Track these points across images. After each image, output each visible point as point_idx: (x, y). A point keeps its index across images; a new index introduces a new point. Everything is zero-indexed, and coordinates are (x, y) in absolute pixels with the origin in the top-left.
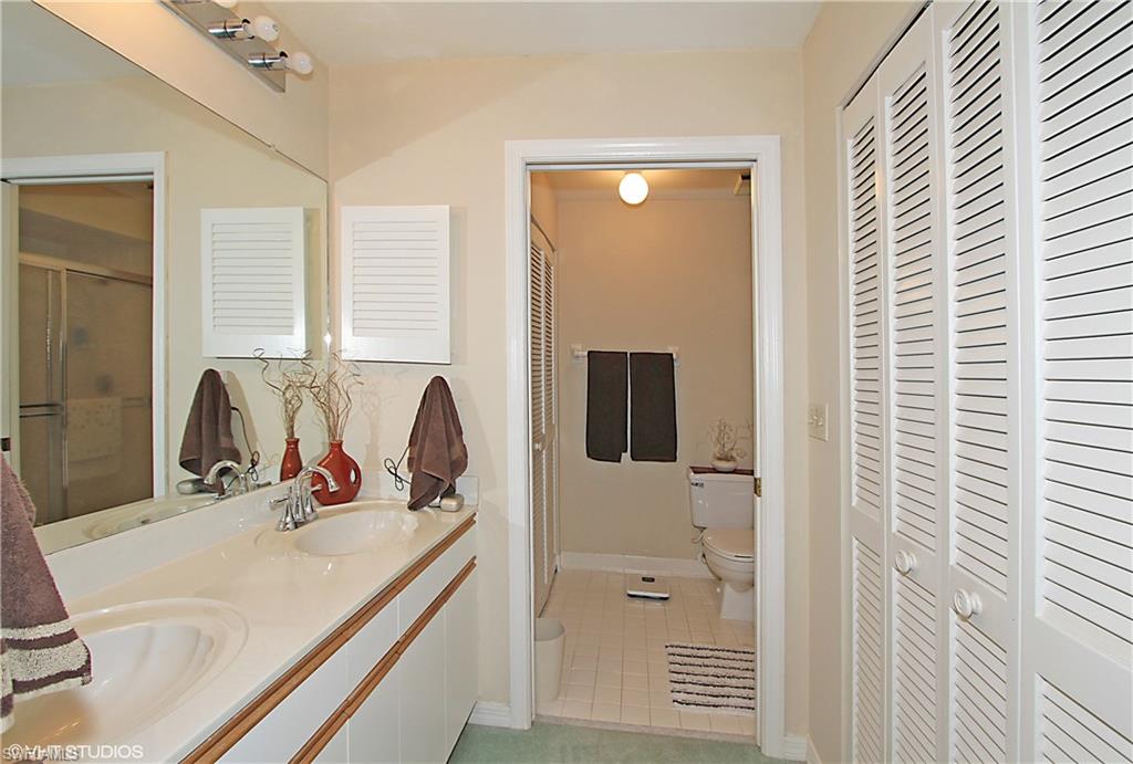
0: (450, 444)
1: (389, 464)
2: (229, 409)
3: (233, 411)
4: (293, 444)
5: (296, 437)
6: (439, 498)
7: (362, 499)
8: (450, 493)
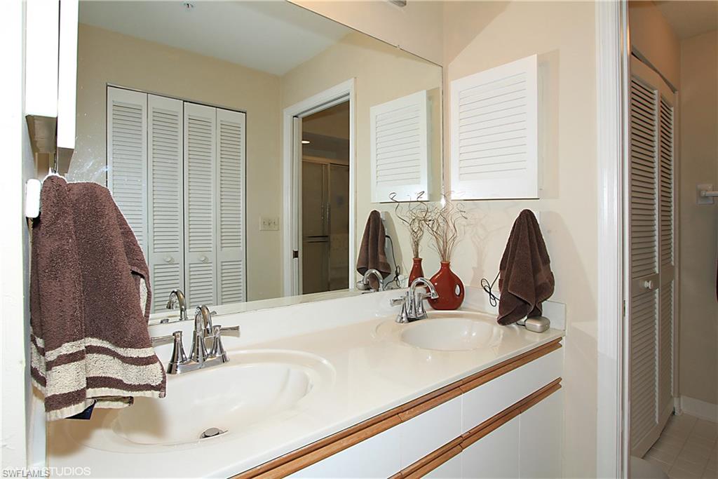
0: (536, 270)
1: (485, 284)
2: (385, 236)
3: (386, 238)
4: (418, 262)
5: (420, 257)
6: (526, 318)
7: (465, 309)
8: (536, 314)
